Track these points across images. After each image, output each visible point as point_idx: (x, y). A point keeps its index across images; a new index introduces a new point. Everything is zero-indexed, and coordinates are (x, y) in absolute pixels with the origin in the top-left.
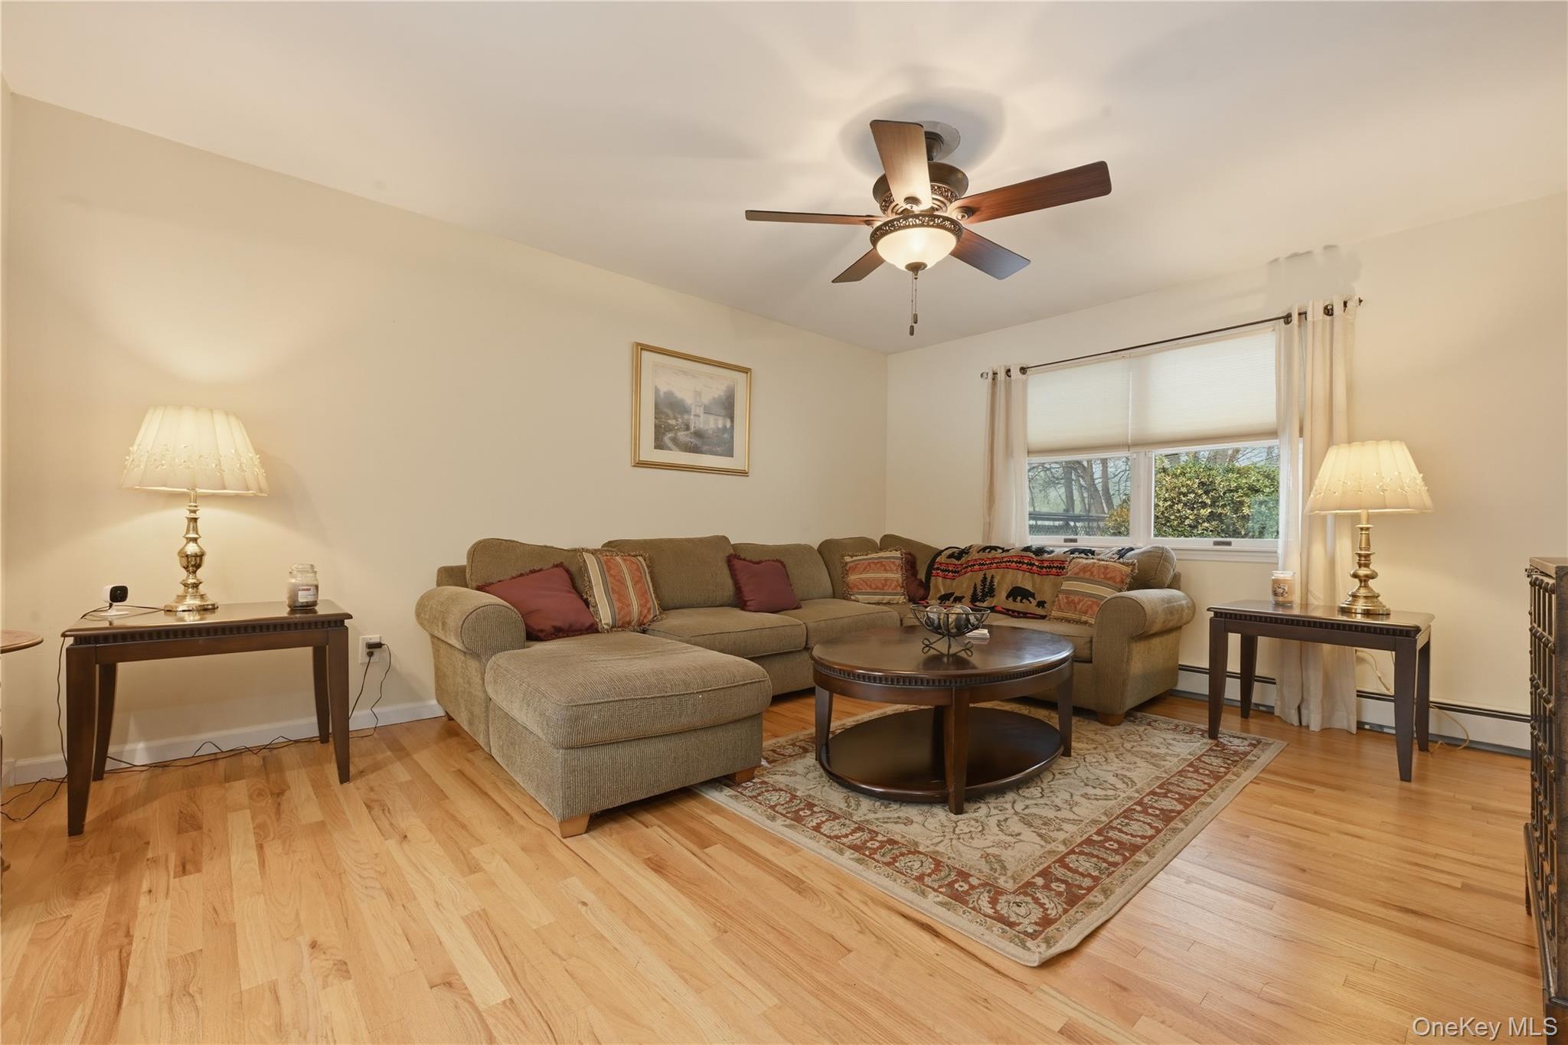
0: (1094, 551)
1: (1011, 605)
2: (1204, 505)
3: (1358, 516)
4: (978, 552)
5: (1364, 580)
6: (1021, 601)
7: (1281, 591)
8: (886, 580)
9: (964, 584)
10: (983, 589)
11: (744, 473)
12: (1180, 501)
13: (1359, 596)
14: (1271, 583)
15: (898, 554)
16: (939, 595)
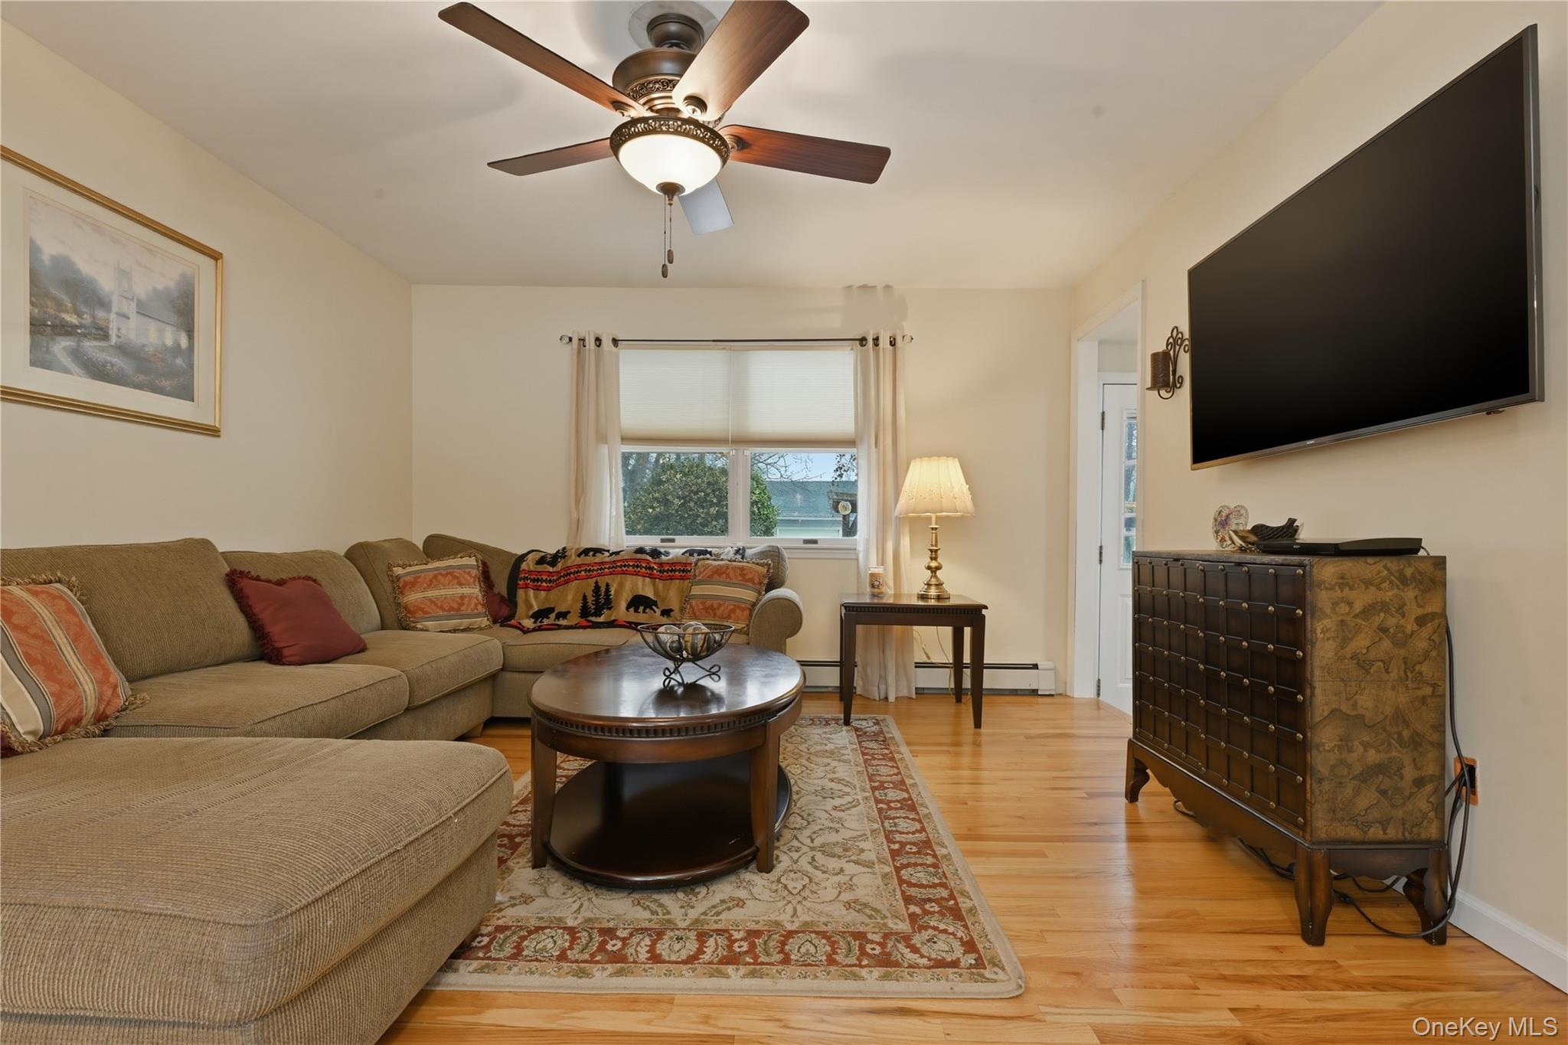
0: (711, 552)
1: (632, 617)
2: (712, 505)
3: (930, 518)
4: (579, 556)
5: (934, 571)
6: (644, 612)
7: (877, 583)
8: (462, 597)
9: (569, 597)
10: (597, 601)
11: (213, 432)
12: (691, 500)
13: (931, 585)
14: (868, 576)
15: (472, 561)
16: (531, 613)
